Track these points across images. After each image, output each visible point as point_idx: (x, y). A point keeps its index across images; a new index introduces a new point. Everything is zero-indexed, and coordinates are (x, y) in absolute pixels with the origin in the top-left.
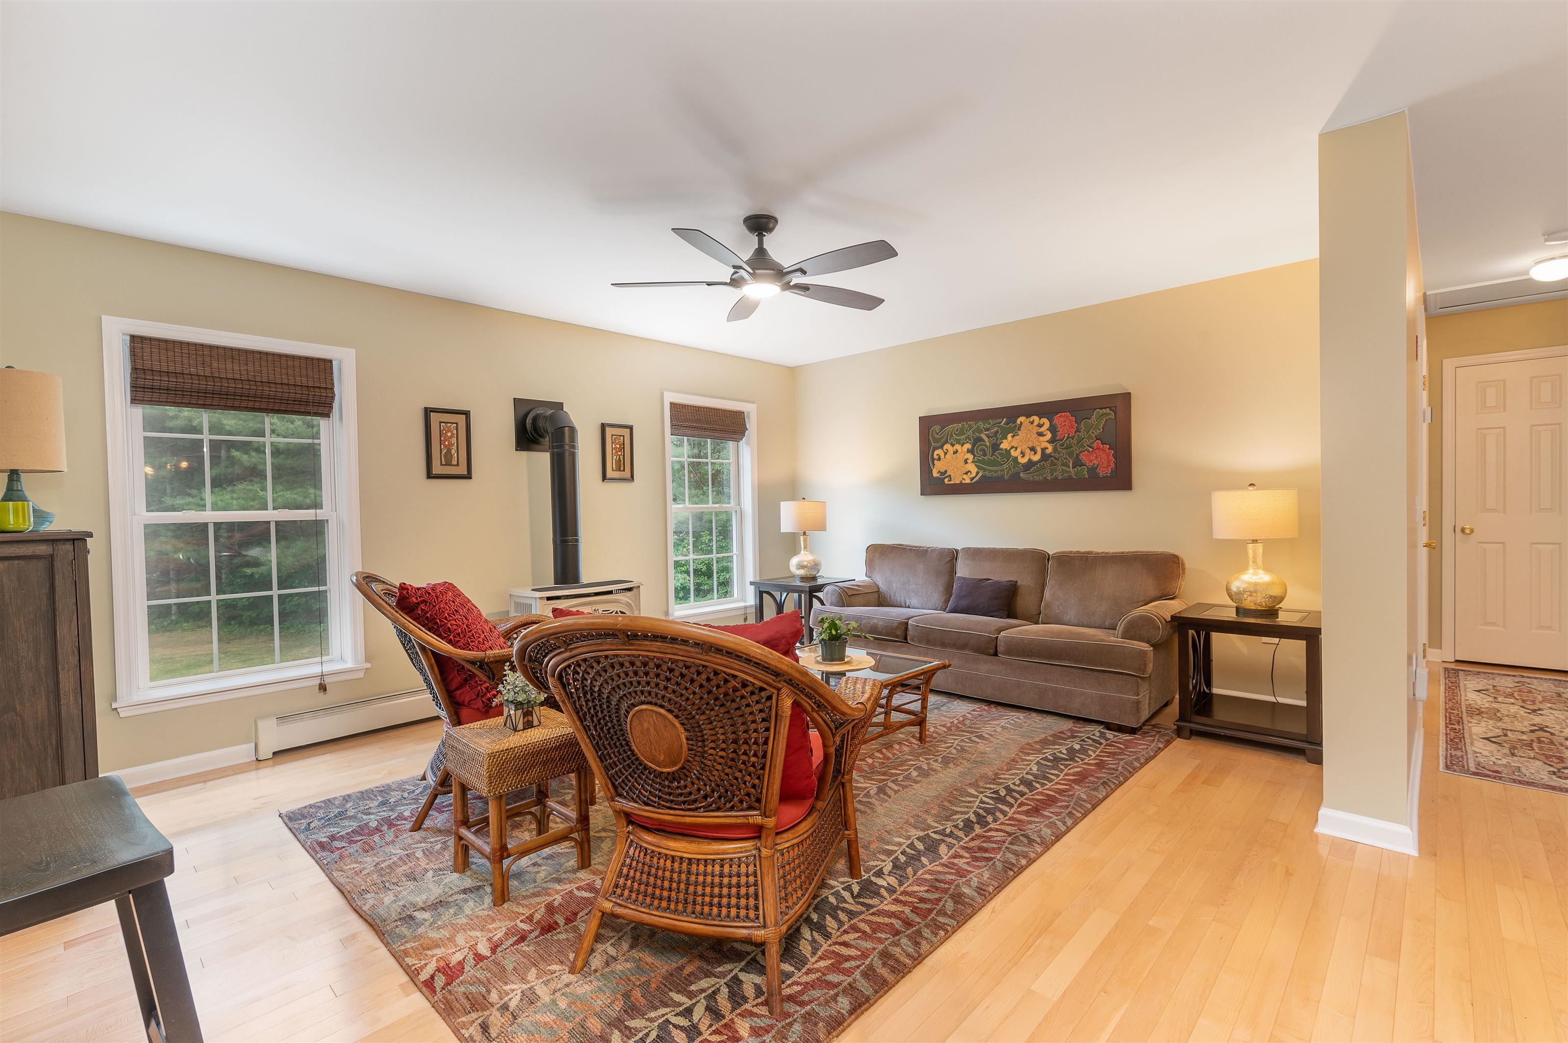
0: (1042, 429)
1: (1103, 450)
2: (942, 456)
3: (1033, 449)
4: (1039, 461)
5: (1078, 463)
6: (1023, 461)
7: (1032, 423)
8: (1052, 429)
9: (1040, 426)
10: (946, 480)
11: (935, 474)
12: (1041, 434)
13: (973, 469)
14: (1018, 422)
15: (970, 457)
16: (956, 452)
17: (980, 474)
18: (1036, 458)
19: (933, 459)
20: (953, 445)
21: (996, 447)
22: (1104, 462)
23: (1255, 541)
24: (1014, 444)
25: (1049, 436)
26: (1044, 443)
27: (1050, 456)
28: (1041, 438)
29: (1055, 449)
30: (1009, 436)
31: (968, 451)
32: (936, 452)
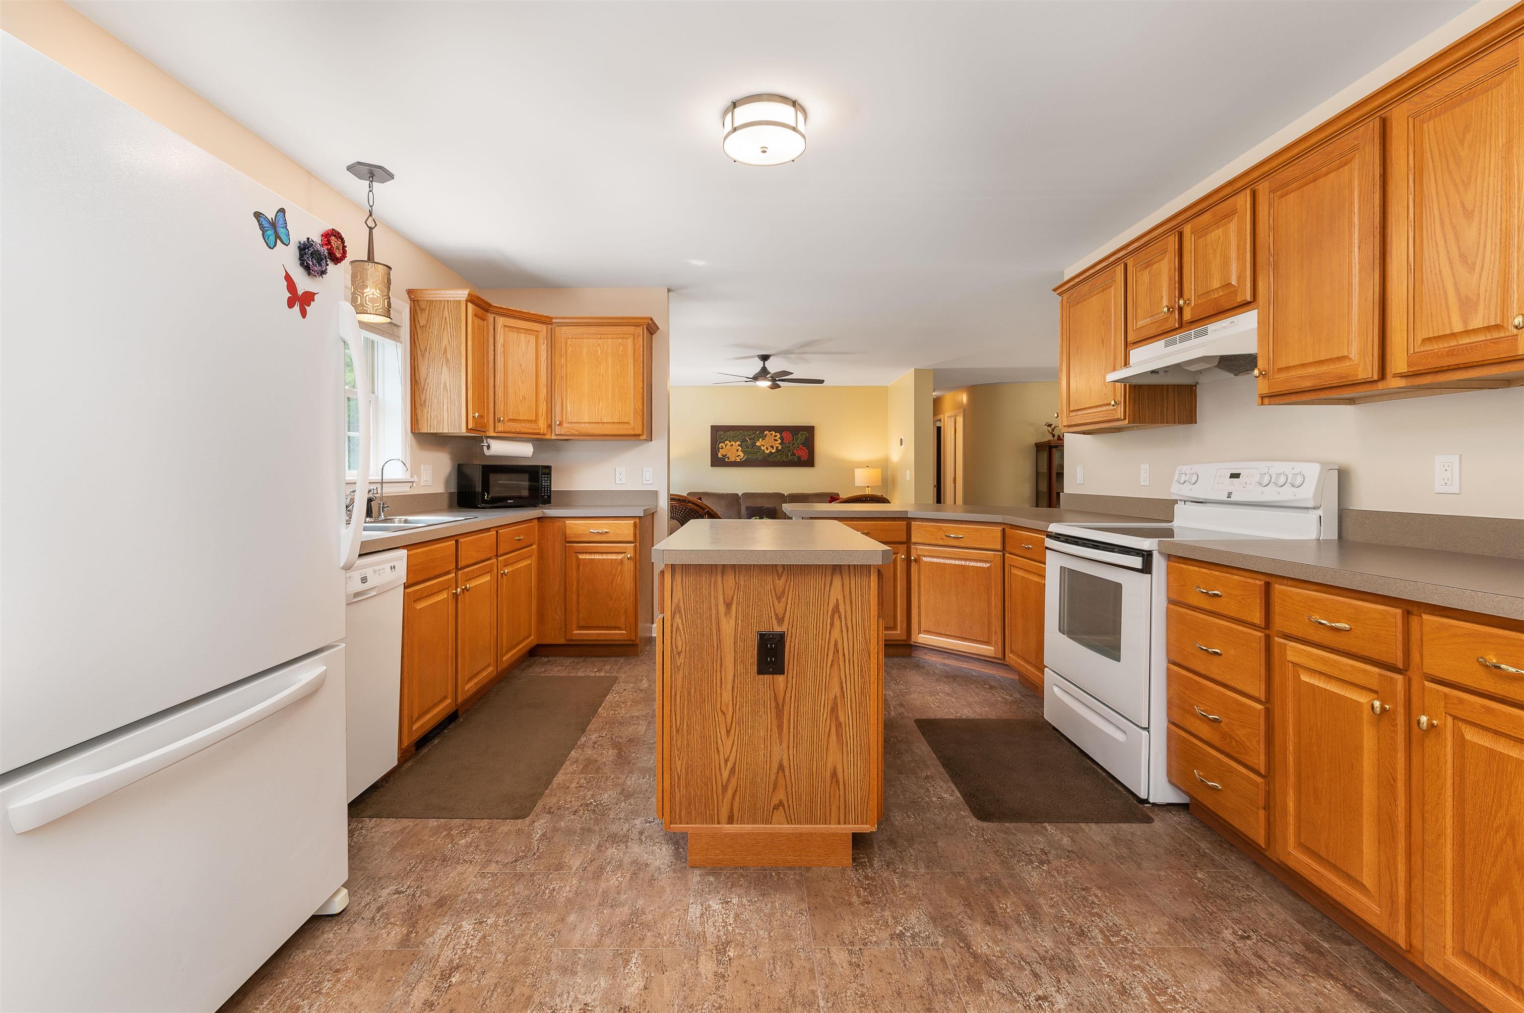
0: (776, 438)
1: (803, 450)
2: (724, 447)
3: (772, 447)
4: (775, 453)
5: (794, 454)
6: (767, 452)
7: (772, 434)
8: (781, 438)
9: (775, 436)
10: (726, 459)
11: (720, 455)
12: (776, 440)
13: (742, 455)
14: (765, 433)
15: (740, 448)
16: (732, 445)
17: (745, 457)
18: (774, 451)
19: (719, 448)
20: (730, 442)
21: (754, 445)
22: (804, 455)
23: (868, 487)
24: (762, 444)
25: (780, 441)
26: (777, 444)
27: (780, 450)
28: (776, 442)
29: (782, 447)
30: (760, 440)
31: (739, 445)
32: (720, 445)
